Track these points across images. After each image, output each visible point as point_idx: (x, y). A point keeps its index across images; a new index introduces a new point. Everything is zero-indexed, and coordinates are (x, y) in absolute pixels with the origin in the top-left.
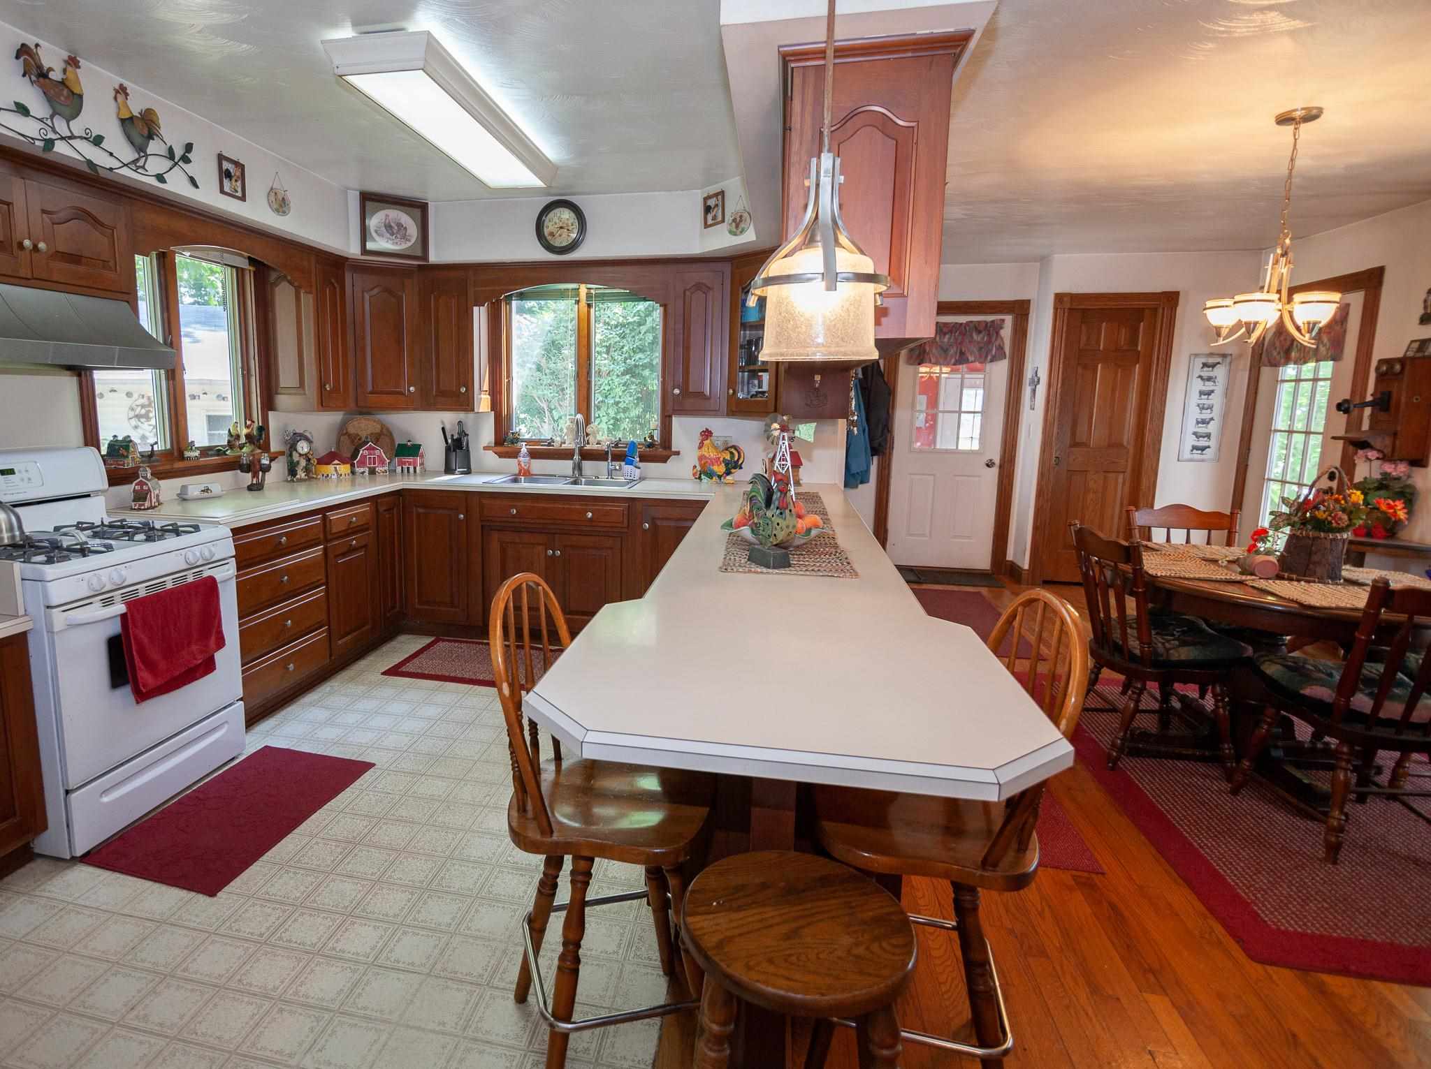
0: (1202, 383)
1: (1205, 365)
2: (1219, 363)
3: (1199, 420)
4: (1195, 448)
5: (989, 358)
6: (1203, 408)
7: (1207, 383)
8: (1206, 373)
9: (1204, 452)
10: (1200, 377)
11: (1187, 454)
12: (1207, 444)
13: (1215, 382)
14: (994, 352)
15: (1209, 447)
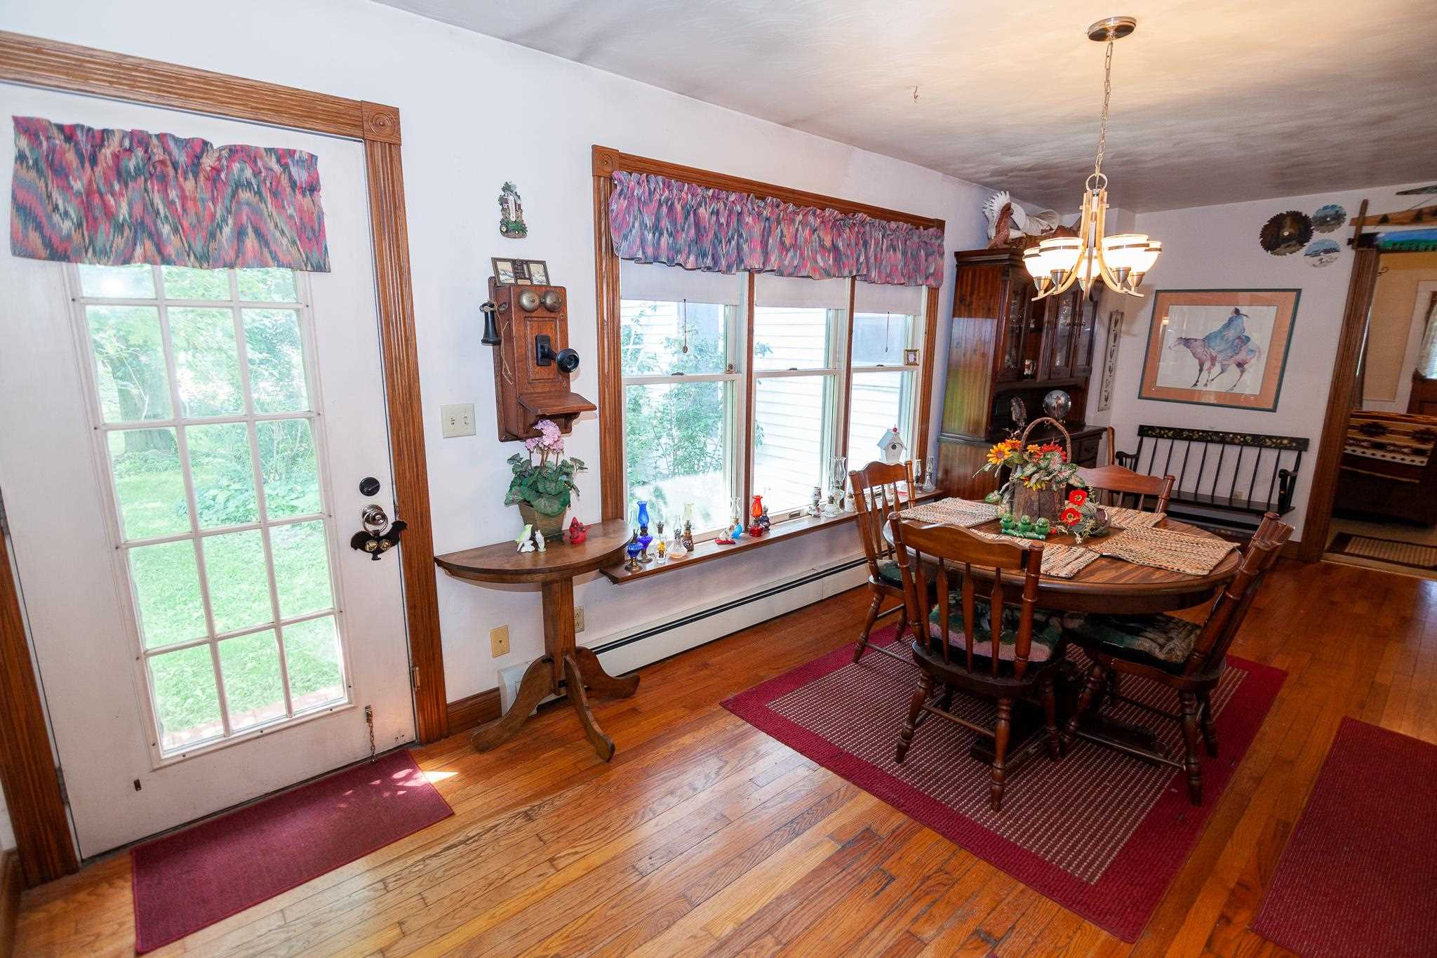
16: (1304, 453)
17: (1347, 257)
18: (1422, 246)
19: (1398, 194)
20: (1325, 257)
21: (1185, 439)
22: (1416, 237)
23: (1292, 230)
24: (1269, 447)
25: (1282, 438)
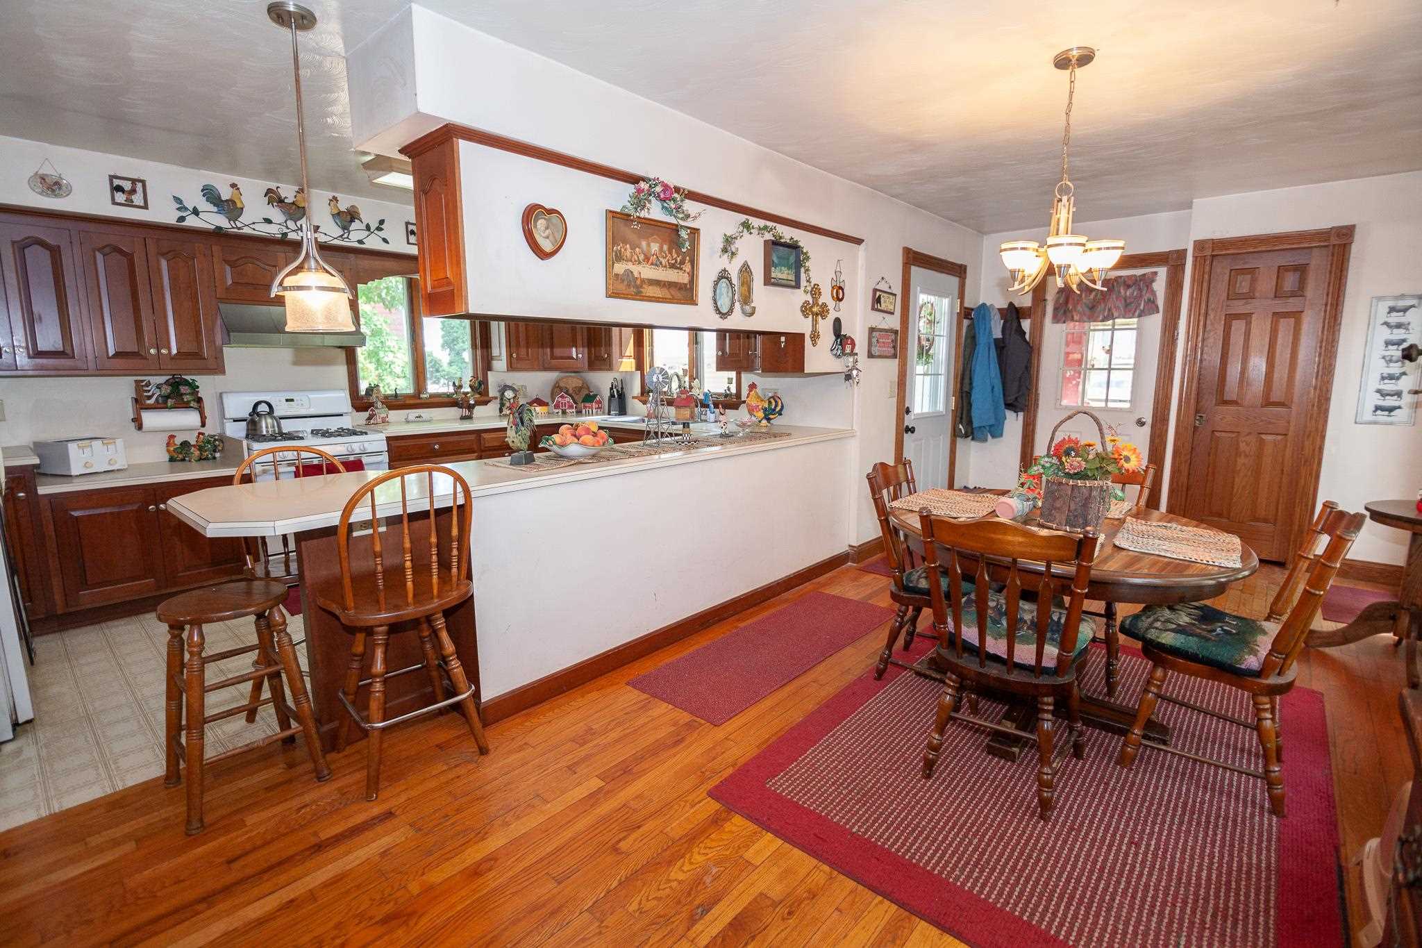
0: (1389, 331)
1: (1392, 310)
2: (1413, 306)
3: (1385, 375)
4: (1377, 408)
5: (1137, 314)
6: (1391, 361)
7: (1395, 331)
8: (1395, 318)
9: (1392, 414)
10: (1386, 323)
11: (1368, 415)
12: (1396, 404)
13: (1407, 329)
14: (1142, 307)
15: (1399, 407)
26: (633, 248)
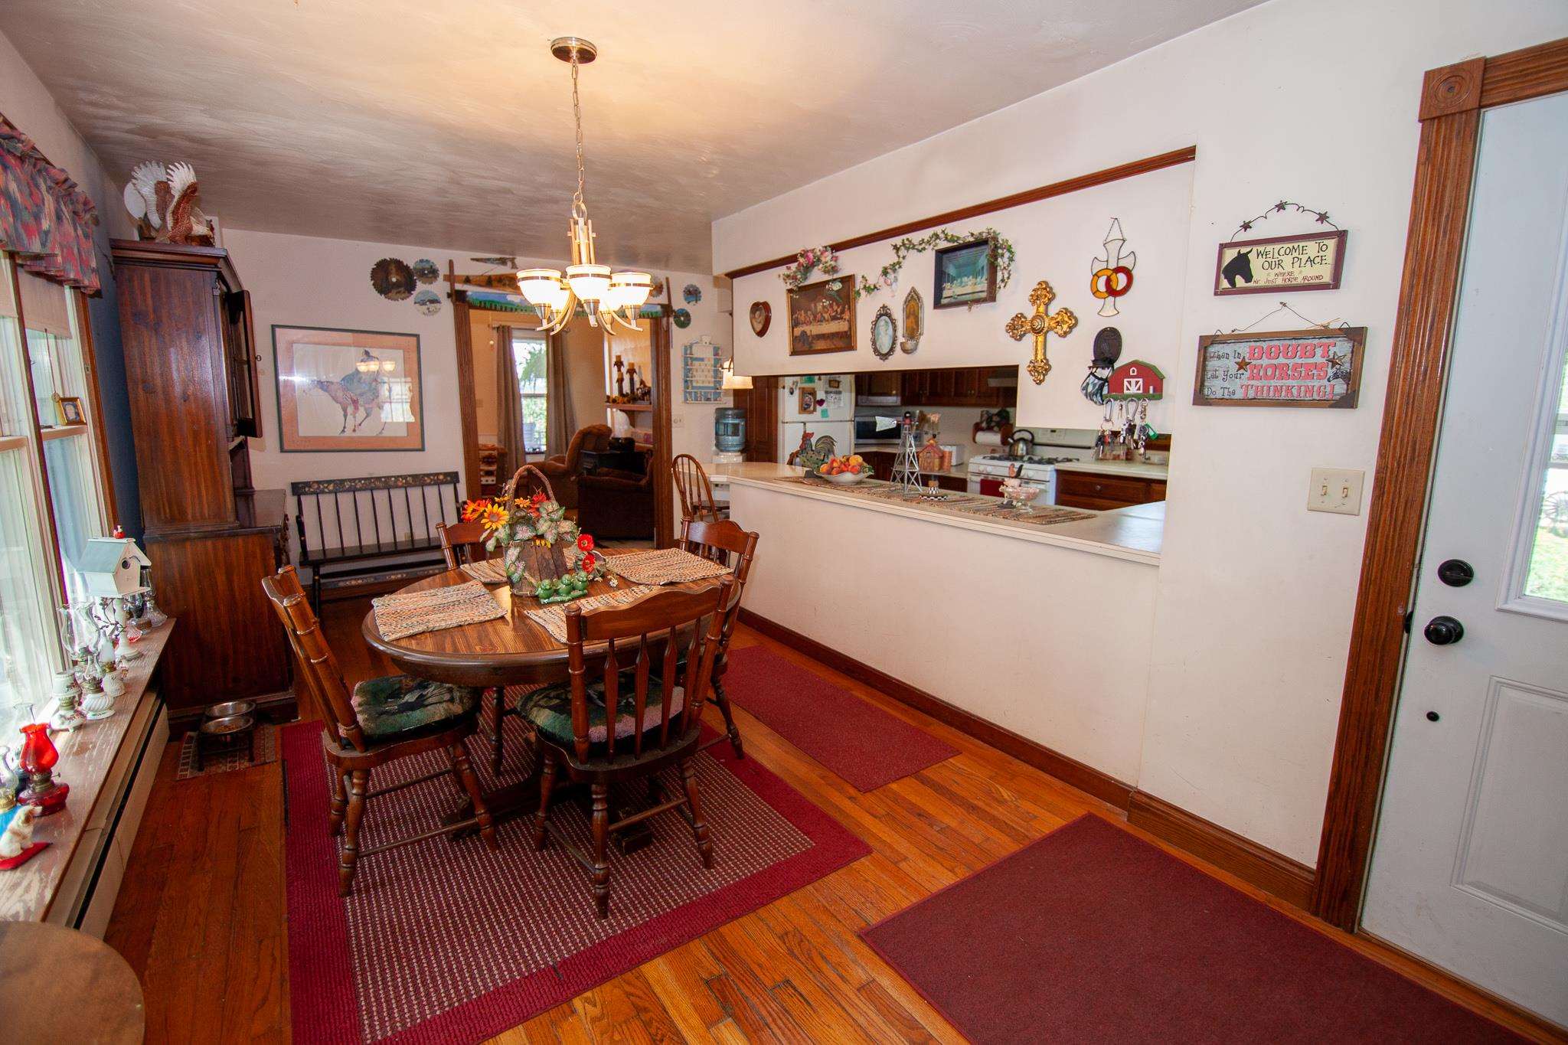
16: (457, 485)
17: (447, 308)
18: (498, 307)
19: (473, 259)
20: (432, 307)
21: (348, 490)
22: (491, 298)
23: (398, 278)
24: (429, 484)
25: (438, 474)
26: (806, 313)
